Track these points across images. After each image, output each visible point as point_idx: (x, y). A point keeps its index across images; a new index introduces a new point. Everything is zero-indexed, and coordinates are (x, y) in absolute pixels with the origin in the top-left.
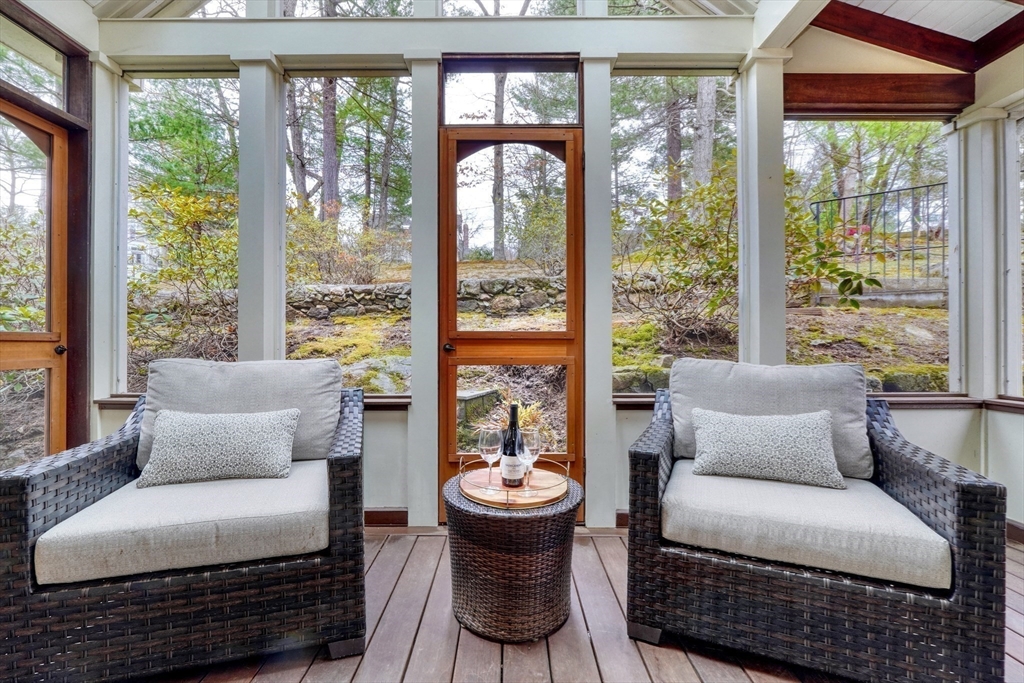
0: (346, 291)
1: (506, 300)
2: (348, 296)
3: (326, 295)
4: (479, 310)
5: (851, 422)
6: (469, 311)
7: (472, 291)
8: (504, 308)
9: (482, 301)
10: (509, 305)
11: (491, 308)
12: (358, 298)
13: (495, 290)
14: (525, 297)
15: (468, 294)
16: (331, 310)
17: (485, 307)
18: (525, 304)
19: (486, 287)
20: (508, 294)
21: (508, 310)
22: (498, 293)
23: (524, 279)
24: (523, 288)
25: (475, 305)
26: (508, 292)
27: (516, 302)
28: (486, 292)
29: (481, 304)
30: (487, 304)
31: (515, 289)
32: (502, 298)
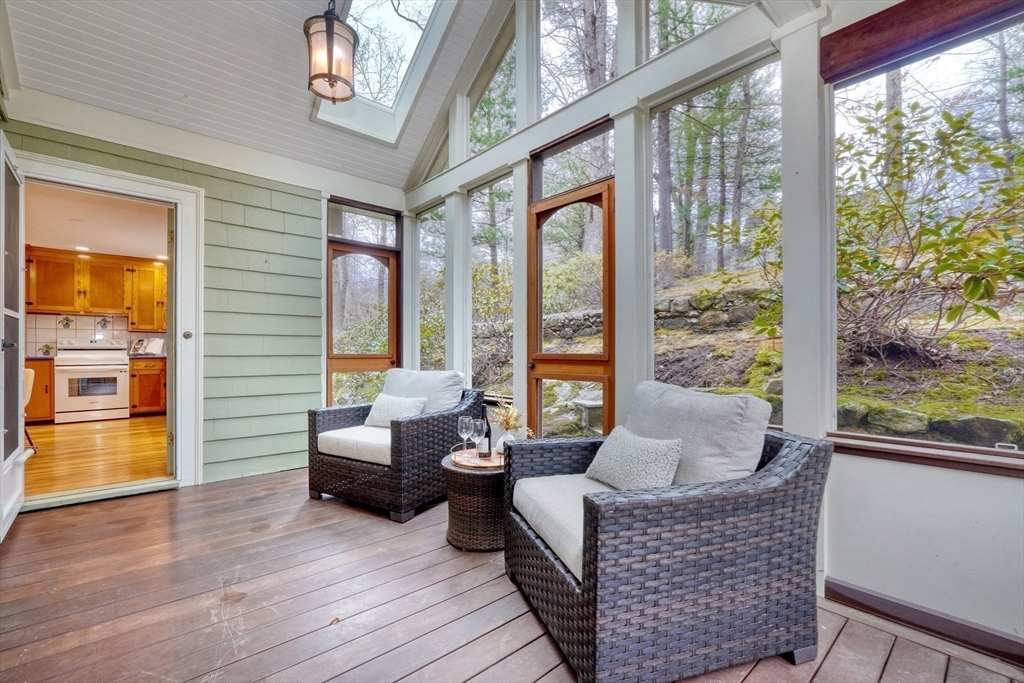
0: (584, 316)
1: (713, 316)
2: (585, 320)
3: (571, 320)
4: (686, 328)
5: (711, 456)
6: (678, 328)
7: (680, 309)
8: (711, 324)
9: (690, 317)
10: (717, 321)
11: (698, 324)
12: (592, 321)
13: (702, 307)
14: (733, 312)
15: (677, 312)
16: (574, 331)
17: (693, 324)
18: (734, 318)
19: (694, 304)
20: (716, 310)
21: (716, 325)
22: (707, 309)
23: (732, 293)
24: (732, 302)
25: (683, 322)
26: (716, 307)
27: (725, 317)
28: (695, 309)
29: (689, 321)
30: (694, 321)
31: (723, 304)
32: (709, 313)
